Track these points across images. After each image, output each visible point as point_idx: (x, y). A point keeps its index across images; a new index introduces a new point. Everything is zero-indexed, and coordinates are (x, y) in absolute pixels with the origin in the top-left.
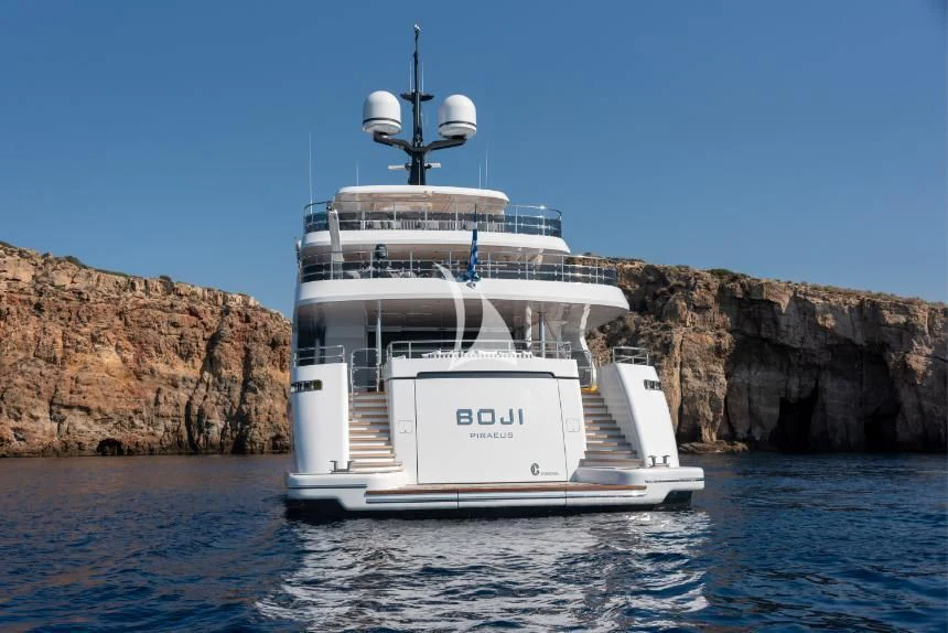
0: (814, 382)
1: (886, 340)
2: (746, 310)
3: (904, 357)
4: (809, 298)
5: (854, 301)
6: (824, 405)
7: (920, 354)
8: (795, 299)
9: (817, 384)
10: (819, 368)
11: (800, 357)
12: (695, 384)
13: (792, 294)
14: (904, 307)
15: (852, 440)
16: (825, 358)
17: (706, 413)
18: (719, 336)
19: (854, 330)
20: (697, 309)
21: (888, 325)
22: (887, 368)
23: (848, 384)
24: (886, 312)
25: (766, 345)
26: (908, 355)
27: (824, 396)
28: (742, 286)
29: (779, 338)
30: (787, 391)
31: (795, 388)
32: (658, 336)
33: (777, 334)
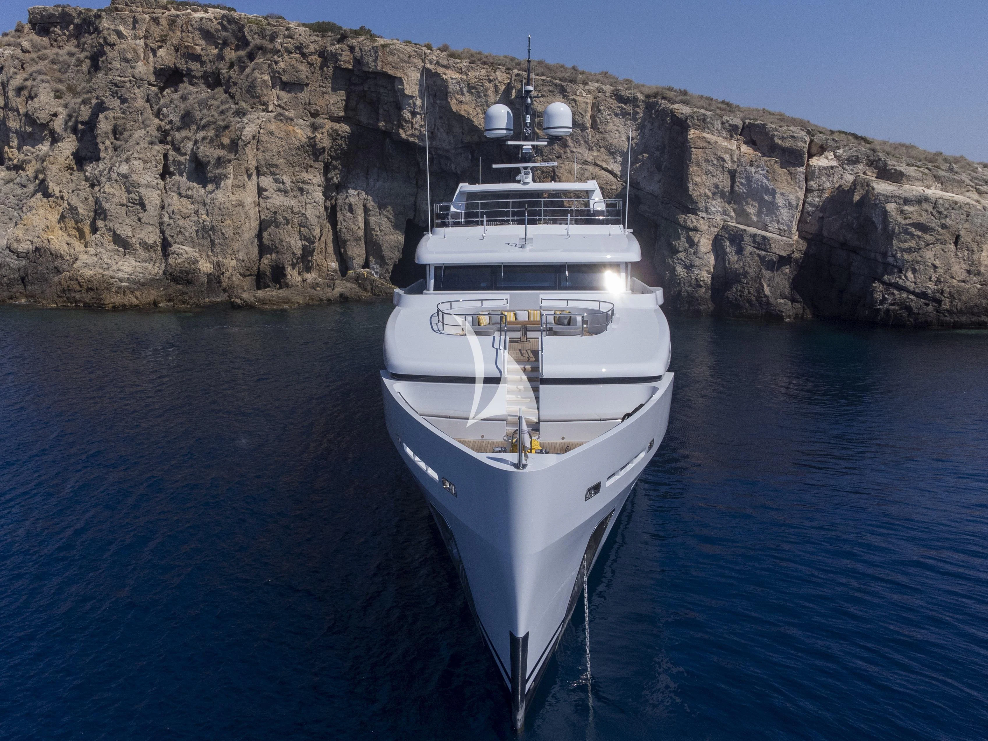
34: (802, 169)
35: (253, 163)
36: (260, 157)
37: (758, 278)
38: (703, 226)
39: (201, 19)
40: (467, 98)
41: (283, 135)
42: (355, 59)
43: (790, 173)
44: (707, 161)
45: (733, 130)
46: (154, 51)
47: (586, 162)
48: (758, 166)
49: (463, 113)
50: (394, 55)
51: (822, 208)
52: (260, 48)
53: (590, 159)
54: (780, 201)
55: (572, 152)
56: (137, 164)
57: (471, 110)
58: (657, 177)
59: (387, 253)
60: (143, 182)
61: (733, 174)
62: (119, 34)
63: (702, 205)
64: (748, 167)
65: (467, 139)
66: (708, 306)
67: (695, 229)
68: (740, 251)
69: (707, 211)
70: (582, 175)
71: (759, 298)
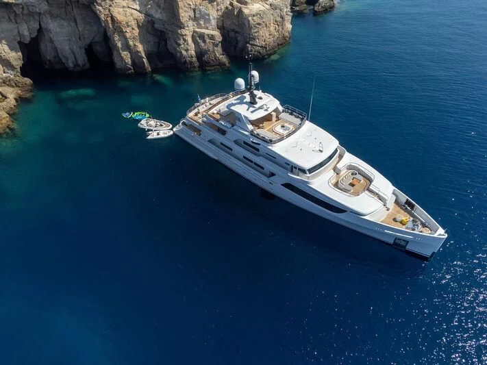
0: (38, 24)
3: (109, 10)
7: (118, 6)
10: (40, 14)
11: (23, 8)
15: (80, 62)
16: (44, 7)
23: (65, 24)
26: (111, 8)
30: (20, 35)
31: (26, 33)
37: (214, 51)
38: (187, 32)
43: (213, 6)
44: (184, 6)
47: (124, 7)
48: (202, 6)
51: (222, 16)
53: (125, 5)
54: (211, 17)
55: (116, 3)
58: (159, 11)
59: (14, 63)
61: (194, 10)
63: (186, 25)
64: (199, 7)
66: (197, 64)
67: (185, 35)
68: (204, 41)
69: (188, 27)
70: (125, 14)
71: (215, 58)
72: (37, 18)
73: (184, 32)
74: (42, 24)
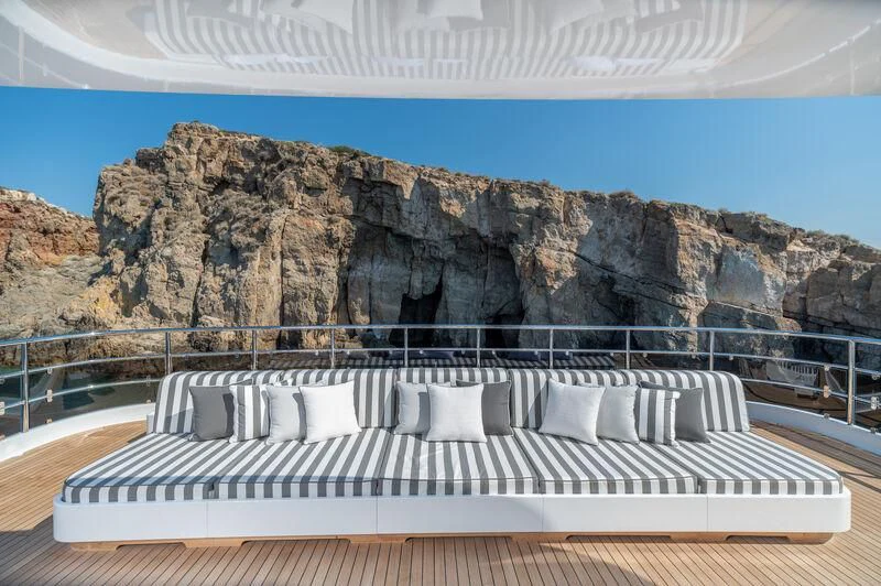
0: (438, 278)
1: (514, 230)
2: (368, 195)
3: (534, 251)
4: (433, 180)
5: (482, 186)
6: (446, 302)
7: (552, 247)
8: (420, 182)
9: (441, 280)
10: (443, 261)
11: (424, 250)
12: (298, 279)
13: (416, 177)
14: (536, 191)
16: (449, 251)
17: (309, 313)
18: (330, 221)
19: (480, 219)
20: (308, 190)
21: (518, 211)
22: (514, 264)
23: (471, 281)
24: (515, 196)
25: (389, 235)
26: (538, 248)
27: (447, 294)
28: (362, 164)
29: (401, 227)
30: (410, 285)
31: (417, 284)
32: (257, 219)
33: (400, 222)
34: (784, 254)
35: (278, 249)
36: (285, 243)
38: (691, 304)
39: (245, 142)
40: (455, 201)
41: (305, 227)
42: (364, 171)
43: (773, 258)
44: (693, 246)
45: (710, 220)
46: (204, 164)
47: (561, 250)
48: (744, 251)
49: (451, 213)
50: (396, 168)
51: (804, 288)
52: (289, 162)
53: (565, 247)
54: (768, 282)
55: (549, 241)
56: (181, 250)
57: (457, 211)
58: (630, 262)
60: (183, 262)
61: (719, 258)
62: (176, 150)
63: (689, 286)
64: (735, 252)
65: (454, 233)
67: (685, 308)
69: (694, 291)
70: (561, 259)
72: (439, 268)
73: (681, 299)
74: (444, 279)
